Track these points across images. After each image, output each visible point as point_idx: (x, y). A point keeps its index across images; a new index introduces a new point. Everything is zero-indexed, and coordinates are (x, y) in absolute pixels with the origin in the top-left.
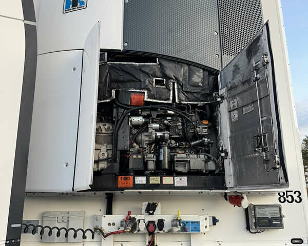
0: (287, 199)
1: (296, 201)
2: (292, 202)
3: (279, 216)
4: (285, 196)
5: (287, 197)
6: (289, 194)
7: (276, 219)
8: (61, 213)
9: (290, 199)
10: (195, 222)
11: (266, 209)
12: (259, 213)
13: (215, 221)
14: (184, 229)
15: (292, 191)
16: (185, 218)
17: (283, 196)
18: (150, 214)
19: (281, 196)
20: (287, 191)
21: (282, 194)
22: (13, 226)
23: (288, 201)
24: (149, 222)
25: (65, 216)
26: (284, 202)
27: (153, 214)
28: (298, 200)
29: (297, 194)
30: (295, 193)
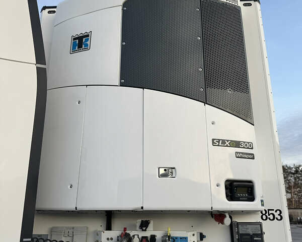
0: (268, 217)
1: (277, 219)
2: (274, 219)
3: (260, 232)
4: (267, 214)
5: (269, 215)
6: (270, 212)
7: (257, 235)
8: (67, 228)
9: (271, 216)
10: (183, 238)
11: (249, 226)
12: (242, 230)
13: (202, 237)
15: (273, 210)
16: (175, 234)
17: (265, 214)
18: (143, 230)
19: (263, 215)
20: (269, 210)
21: (264, 212)
22: (24, 240)
24: (143, 237)
25: (71, 231)
26: (266, 219)
28: (279, 218)
29: (278, 212)
30: (276, 211)
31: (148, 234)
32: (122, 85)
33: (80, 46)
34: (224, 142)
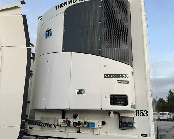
0: (140, 114)
1: (145, 115)
2: (143, 116)
4: (139, 113)
5: (140, 113)
6: (141, 112)
7: (130, 123)
9: (142, 114)
10: (93, 123)
12: (123, 121)
13: (104, 123)
14: (88, 126)
16: (89, 121)
17: (138, 113)
18: (74, 119)
20: (140, 111)
21: (137, 112)
22: (23, 121)
23: (140, 115)
24: (75, 122)
25: (48, 119)
26: (139, 115)
27: (75, 119)
28: (146, 115)
29: (146, 112)
30: (144, 111)
31: (77, 120)
32: (63, 51)
33: (48, 35)
34: (110, 75)
